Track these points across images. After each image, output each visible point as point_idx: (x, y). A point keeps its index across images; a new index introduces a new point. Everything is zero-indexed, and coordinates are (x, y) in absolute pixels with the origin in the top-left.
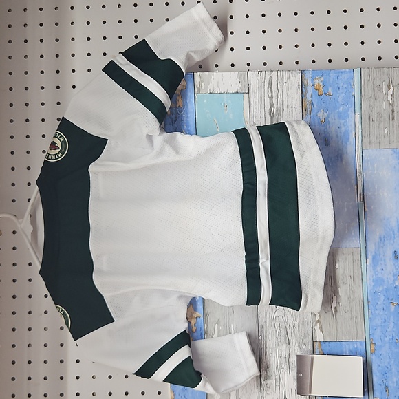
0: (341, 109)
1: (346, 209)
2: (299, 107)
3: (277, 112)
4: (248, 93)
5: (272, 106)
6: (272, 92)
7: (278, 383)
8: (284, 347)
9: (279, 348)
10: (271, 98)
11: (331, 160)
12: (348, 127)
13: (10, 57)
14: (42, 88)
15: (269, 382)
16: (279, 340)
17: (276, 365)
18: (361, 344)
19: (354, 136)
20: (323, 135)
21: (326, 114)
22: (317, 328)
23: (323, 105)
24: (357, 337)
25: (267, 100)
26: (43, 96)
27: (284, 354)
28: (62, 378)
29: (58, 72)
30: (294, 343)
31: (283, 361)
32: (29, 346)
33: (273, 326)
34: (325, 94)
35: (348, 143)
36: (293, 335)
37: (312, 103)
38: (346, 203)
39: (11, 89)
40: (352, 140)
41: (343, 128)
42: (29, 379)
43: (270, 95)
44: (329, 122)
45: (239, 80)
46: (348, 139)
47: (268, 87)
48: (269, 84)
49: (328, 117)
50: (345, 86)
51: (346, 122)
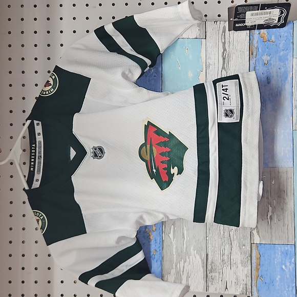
0: (282, 53)
1: (282, 136)
2: (247, 51)
3: (228, 55)
4: (205, 39)
5: (225, 50)
6: (225, 38)
7: (221, 276)
8: (227, 247)
9: (223, 247)
10: (224, 43)
11: (272, 95)
12: (287, 68)
13: (9, 6)
14: (36, 32)
15: (213, 274)
16: (223, 241)
17: (220, 261)
18: (291, 247)
19: (291, 76)
20: (266, 75)
21: (269, 57)
22: (255, 232)
23: (267, 50)
24: (288, 241)
25: (221, 45)
26: (37, 39)
27: (227, 252)
28: (49, 269)
29: (48, 19)
30: (235, 244)
31: (226, 258)
32: (23, 242)
33: (218, 229)
34: (269, 41)
35: (286, 82)
36: (235, 237)
37: (257, 48)
38: (282, 131)
39: (10, 33)
40: (289, 79)
41: (283, 70)
42: (23, 269)
43: (223, 41)
44: (271, 64)
45: (198, 28)
46: (286, 78)
47: (222, 35)
48: (223, 32)
49: (271, 60)
50: (286, 34)
51: (285, 64)
